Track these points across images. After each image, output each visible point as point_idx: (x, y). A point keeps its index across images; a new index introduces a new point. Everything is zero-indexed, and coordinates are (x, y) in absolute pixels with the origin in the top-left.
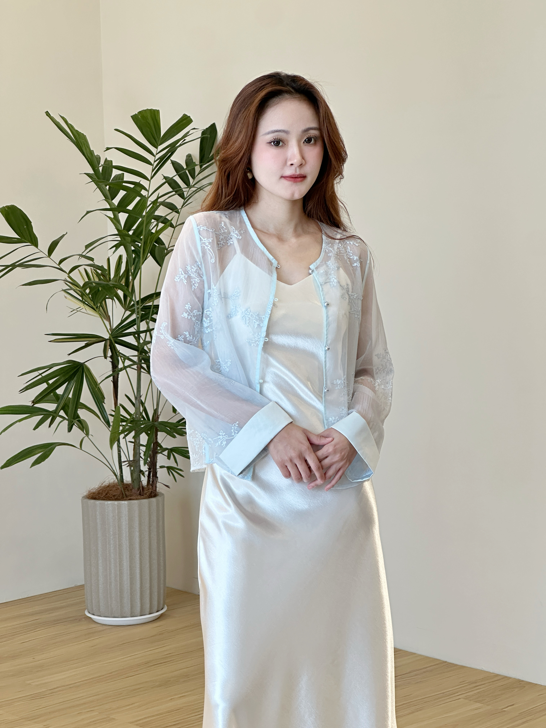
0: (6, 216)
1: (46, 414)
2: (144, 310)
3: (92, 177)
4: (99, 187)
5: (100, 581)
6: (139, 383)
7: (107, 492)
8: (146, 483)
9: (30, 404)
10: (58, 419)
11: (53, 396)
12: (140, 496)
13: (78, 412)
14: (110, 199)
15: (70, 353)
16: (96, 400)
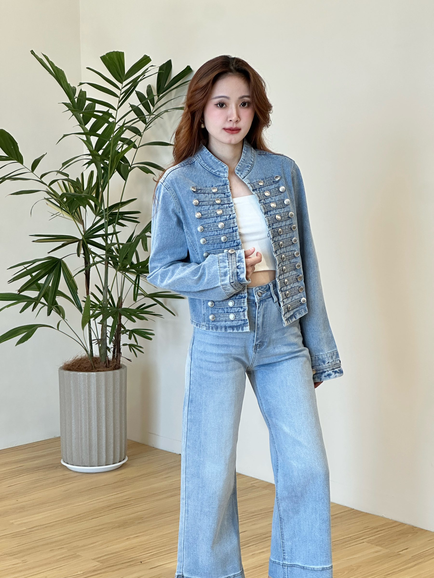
1: (29, 301)
2: (112, 216)
3: (69, 107)
4: (73, 115)
5: (73, 437)
6: (106, 277)
7: (79, 364)
8: (112, 357)
9: (17, 292)
10: (40, 305)
11: (36, 286)
12: (106, 368)
13: (56, 299)
14: (84, 124)
15: (49, 252)
16: (71, 290)
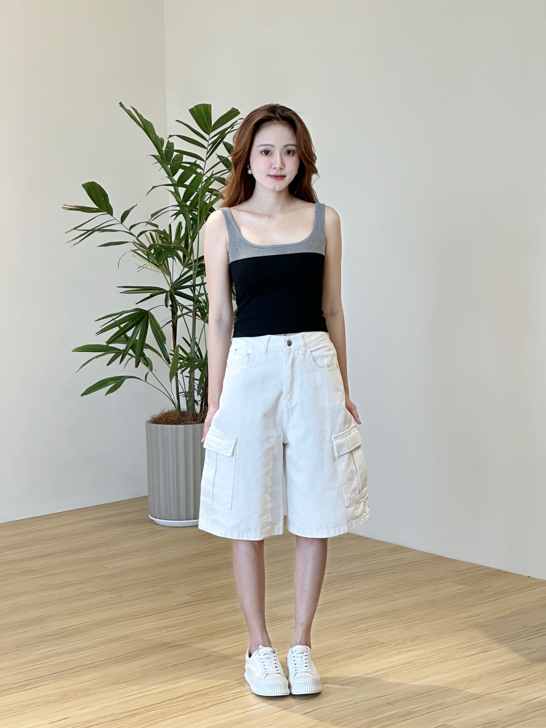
0: (88, 190)
1: (118, 352)
2: (200, 267)
3: (157, 158)
4: (162, 167)
5: (161, 491)
6: (194, 328)
7: (166, 417)
8: (199, 411)
9: (105, 344)
10: (128, 357)
11: (124, 338)
12: (194, 421)
13: (144, 351)
14: (172, 176)
15: (137, 302)
16: (159, 342)
